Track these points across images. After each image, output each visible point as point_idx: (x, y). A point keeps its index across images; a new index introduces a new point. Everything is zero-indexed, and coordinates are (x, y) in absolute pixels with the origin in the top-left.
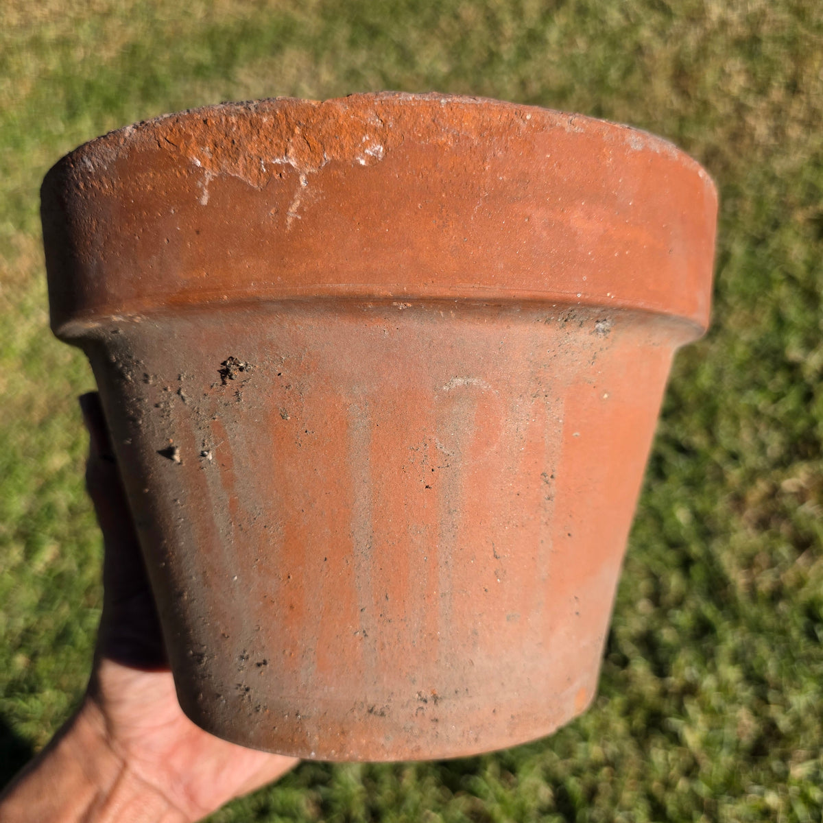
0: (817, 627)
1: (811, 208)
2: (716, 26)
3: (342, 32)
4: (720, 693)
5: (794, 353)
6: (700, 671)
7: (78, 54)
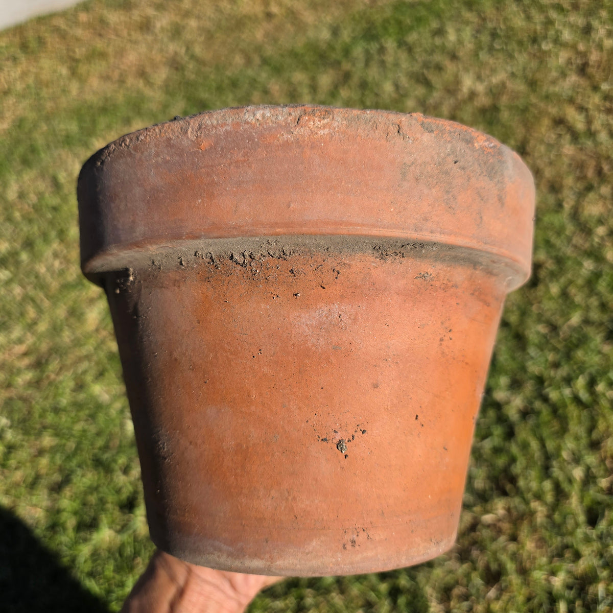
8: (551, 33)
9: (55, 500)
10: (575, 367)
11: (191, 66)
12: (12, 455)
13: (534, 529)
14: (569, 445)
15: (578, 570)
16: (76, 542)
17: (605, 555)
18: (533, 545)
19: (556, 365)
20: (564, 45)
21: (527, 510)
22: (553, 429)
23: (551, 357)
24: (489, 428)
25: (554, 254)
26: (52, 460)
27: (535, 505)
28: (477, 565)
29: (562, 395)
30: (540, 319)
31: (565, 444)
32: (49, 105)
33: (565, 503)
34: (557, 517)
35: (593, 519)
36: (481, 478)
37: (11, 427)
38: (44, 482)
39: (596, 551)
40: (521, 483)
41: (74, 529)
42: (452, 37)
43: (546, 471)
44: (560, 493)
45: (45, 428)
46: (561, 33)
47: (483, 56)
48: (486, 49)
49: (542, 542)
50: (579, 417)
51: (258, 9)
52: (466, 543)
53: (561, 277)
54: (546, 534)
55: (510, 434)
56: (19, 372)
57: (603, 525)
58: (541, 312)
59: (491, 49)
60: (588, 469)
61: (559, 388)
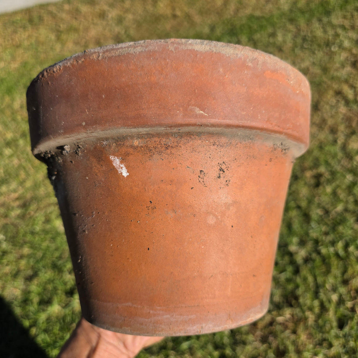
8: (338, 41)
9: (28, 286)
10: (337, 236)
12: (5, 257)
13: (306, 328)
14: (330, 281)
15: (330, 354)
16: (38, 311)
17: (347, 346)
18: (305, 337)
19: (326, 234)
20: (344, 49)
21: (303, 317)
22: (322, 271)
23: (324, 228)
24: (285, 267)
25: (330, 169)
26: (28, 262)
27: (308, 314)
28: (272, 346)
29: (329, 251)
30: (319, 206)
31: (328, 280)
32: (42, 56)
33: (326, 314)
34: (320, 321)
35: (341, 325)
36: (278, 295)
37: (5, 241)
38: (22, 274)
39: (342, 344)
40: (301, 300)
41: (37, 303)
42: (280, 38)
43: (316, 295)
44: (323, 308)
45: (25, 243)
46: (343, 42)
47: (297, 51)
48: (299, 47)
49: (310, 336)
50: (337, 265)
51: (169, 12)
52: (266, 332)
53: (333, 183)
54: (313, 331)
55: (297, 271)
56: (13, 209)
57: (346, 329)
58: (320, 202)
59: (302, 48)
60: (340, 296)
61: (327, 247)
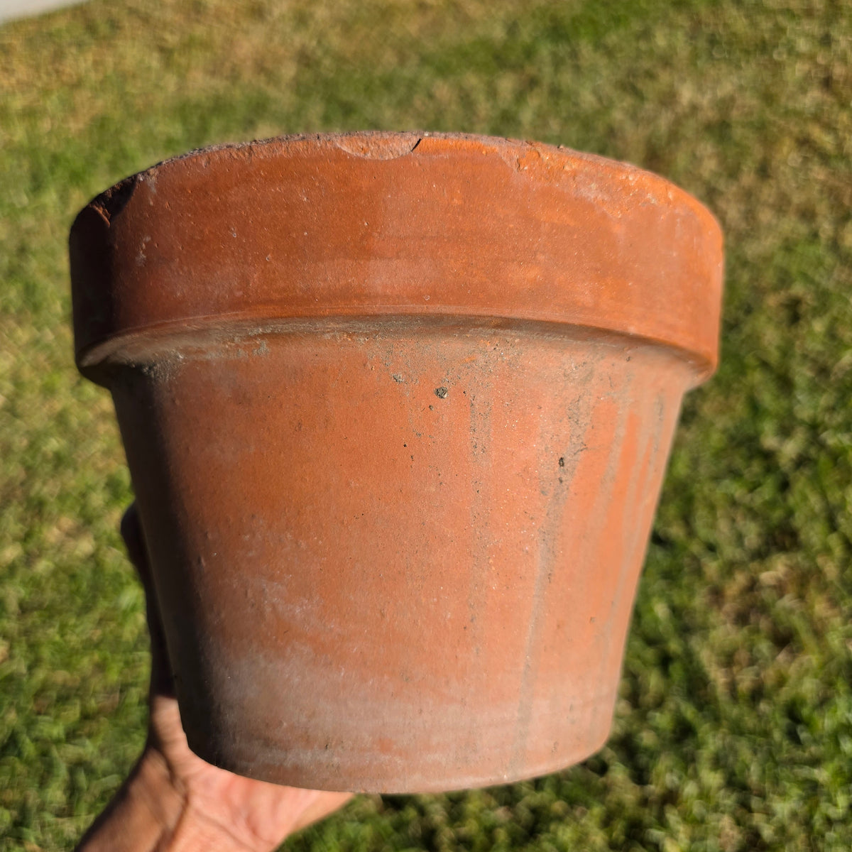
0: (799, 728)
1: (783, 293)
2: (687, 110)
3: (315, 110)
4: (702, 801)
5: (769, 440)
6: (680, 778)
7: (45, 125)
8: (783, 40)
11: (327, 62)
13: (823, 587)
18: (824, 605)
19: (831, 410)
20: (799, 56)
21: (813, 567)
22: (834, 479)
23: (824, 400)
24: (758, 478)
25: (813, 288)
27: (822, 561)
28: (760, 628)
29: (840, 442)
30: (805, 359)
32: (139, 102)
36: (752, 534)
42: (661, 40)
43: (832, 524)
46: (795, 42)
47: (702, 65)
48: (704, 57)
49: (834, 603)
52: (746, 604)
53: (825, 313)
58: (805, 352)
59: (710, 58)
61: (836, 433)
